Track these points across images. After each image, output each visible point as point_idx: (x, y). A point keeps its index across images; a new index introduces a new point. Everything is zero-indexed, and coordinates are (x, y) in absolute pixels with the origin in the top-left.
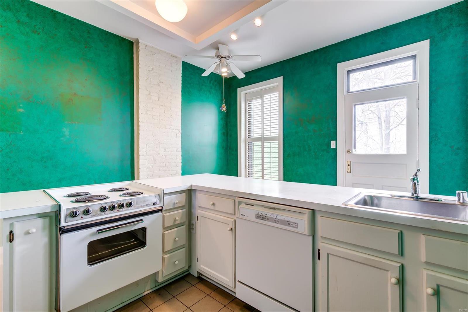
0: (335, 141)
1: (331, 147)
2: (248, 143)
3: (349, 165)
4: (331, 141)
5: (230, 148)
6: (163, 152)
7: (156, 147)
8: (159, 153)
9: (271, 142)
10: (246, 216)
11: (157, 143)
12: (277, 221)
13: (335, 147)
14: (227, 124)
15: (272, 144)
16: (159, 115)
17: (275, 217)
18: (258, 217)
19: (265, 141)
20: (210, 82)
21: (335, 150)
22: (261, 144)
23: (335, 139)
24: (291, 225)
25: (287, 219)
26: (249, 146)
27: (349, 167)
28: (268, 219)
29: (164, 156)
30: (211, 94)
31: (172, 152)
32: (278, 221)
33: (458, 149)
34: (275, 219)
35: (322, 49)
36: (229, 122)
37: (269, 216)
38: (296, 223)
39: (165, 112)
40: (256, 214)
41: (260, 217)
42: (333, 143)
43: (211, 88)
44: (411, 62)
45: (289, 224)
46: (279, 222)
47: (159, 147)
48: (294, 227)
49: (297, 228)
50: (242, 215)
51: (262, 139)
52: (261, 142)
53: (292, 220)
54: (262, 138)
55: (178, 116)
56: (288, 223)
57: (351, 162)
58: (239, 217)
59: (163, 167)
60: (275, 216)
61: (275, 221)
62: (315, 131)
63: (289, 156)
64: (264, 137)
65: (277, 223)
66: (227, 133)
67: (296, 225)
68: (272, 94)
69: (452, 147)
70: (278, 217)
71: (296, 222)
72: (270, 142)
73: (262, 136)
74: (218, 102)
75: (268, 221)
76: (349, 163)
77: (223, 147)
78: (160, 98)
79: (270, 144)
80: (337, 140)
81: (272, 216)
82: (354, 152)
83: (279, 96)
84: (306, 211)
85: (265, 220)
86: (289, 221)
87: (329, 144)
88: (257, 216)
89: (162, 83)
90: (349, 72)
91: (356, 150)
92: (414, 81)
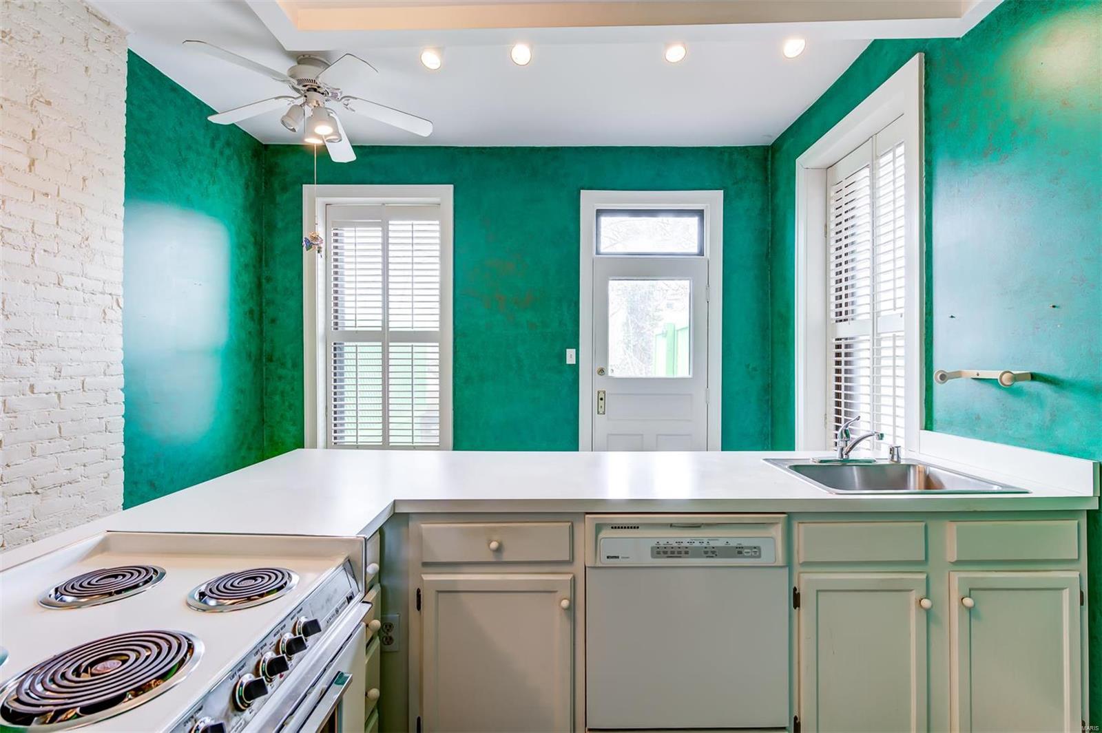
0: (574, 350)
1: (568, 363)
2: (335, 344)
3: (601, 399)
4: (568, 350)
5: (270, 359)
6: (51, 381)
7: (18, 362)
8: (32, 387)
9: (412, 346)
10: (623, 558)
11: (23, 343)
12: (711, 553)
13: (574, 363)
14: (259, 285)
15: (415, 349)
16: (33, 232)
17: (704, 545)
18: (658, 553)
19: (393, 341)
20: (213, 145)
21: (575, 367)
22: (380, 349)
23: (576, 346)
24: (745, 554)
25: (733, 543)
26: (337, 351)
27: (601, 403)
28: (687, 553)
29: (55, 396)
30: (214, 182)
31: (87, 380)
32: (713, 552)
33: (755, 369)
34: (706, 550)
35: (549, 149)
36: (269, 279)
37: (688, 545)
38: (755, 548)
39: (57, 223)
40: (652, 548)
41: (665, 553)
42: (570, 354)
43: (216, 165)
44: (694, 220)
45: (740, 553)
46: (717, 553)
47: (33, 361)
48: (751, 557)
49: (759, 556)
50: (608, 557)
51: (385, 337)
52: (380, 344)
53: (745, 543)
54: (384, 334)
55: (112, 242)
56: (739, 551)
57: (604, 392)
58: (601, 565)
59: (50, 440)
60: (705, 541)
61: (706, 553)
63: (468, 380)
64: (391, 330)
65: (712, 557)
66: (261, 313)
67: (756, 551)
68: (415, 222)
69: (748, 366)
70: (712, 544)
71: (755, 545)
72: (410, 344)
73: (383, 327)
74: (235, 211)
75: (688, 557)
76: (602, 395)
77: (249, 355)
78: (36, 162)
79: (409, 349)
80: (578, 347)
81: (697, 544)
82: (610, 374)
83: (442, 232)
84: (780, 518)
85: (680, 557)
86: (740, 546)
87: (562, 357)
88: (655, 552)
89: (49, 103)
90: (600, 212)
91: (610, 368)
92: (701, 253)
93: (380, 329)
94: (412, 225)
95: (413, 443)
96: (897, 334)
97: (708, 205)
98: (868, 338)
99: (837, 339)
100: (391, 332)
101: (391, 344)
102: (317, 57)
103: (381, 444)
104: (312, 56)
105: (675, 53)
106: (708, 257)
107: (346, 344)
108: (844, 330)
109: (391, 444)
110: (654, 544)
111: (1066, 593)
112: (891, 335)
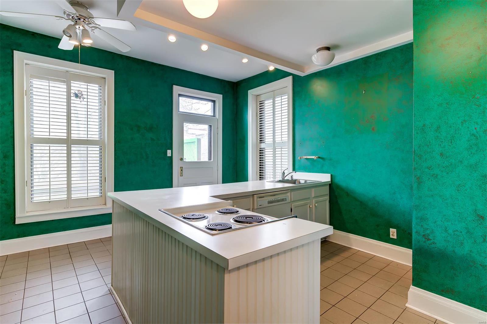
0: (171, 150)
1: (168, 156)
2: (31, 145)
3: (182, 170)
4: (168, 150)
13: (171, 156)
15: (89, 149)
18: (269, 203)
19: (73, 144)
21: (171, 158)
22: (66, 148)
23: (171, 148)
27: (182, 172)
33: (231, 158)
37: (274, 200)
41: (271, 202)
42: (169, 152)
49: (286, 201)
50: (260, 205)
51: (69, 142)
52: (66, 145)
53: (284, 198)
54: (68, 140)
57: (183, 168)
58: (258, 208)
60: (277, 198)
61: (277, 201)
62: (152, 139)
65: (279, 202)
69: (229, 157)
70: (279, 199)
72: (86, 146)
73: (67, 136)
75: (274, 203)
82: (184, 160)
84: (289, 191)
87: (166, 153)
90: (180, 95)
91: (184, 157)
92: (214, 116)
93: (66, 138)
94: (87, 85)
95: (88, 196)
96: (282, 147)
97: (217, 99)
98: (272, 148)
99: (260, 148)
100: (72, 139)
101: (72, 146)
102: (86, 5)
103: (66, 199)
104: (82, 4)
105: (245, 61)
106: (218, 118)
107: (34, 145)
108: (263, 145)
109: (72, 198)
110: (268, 201)
111: (327, 201)
112: (280, 147)
